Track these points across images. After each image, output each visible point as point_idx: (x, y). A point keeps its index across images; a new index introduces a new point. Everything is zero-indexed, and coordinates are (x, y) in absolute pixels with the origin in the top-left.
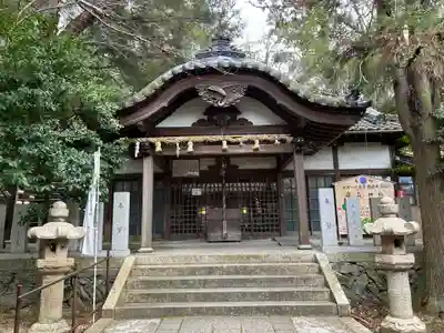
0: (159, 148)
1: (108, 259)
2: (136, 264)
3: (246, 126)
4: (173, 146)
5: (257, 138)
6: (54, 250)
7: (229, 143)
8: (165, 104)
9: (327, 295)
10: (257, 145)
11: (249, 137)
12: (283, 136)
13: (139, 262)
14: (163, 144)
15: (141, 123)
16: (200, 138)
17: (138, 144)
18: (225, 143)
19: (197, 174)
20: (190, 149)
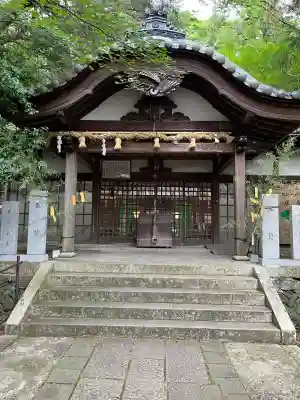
0: (82, 144)
1: (17, 265)
2: (52, 271)
3: (181, 121)
4: (98, 143)
5: (194, 135)
7: (161, 141)
8: (89, 91)
9: (268, 318)
10: (193, 144)
11: (185, 134)
12: (223, 134)
13: (56, 269)
14: (88, 140)
15: (61, 113)
16: (130, 135)
17: (59, 138)
19: (128, 176)
20: (118, 145)
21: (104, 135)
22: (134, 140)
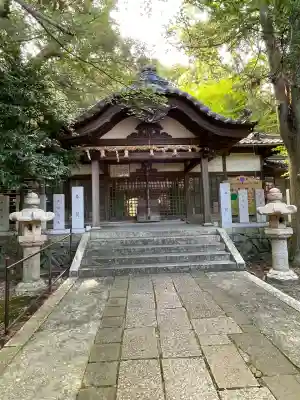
0: (103, 154)
1: (72, 235)
2: (90, 238)
3: (167, 139)
5: (176, 148)
6: (31, 229)
7: (154, 151)
8: (108, 120)
9: (228, 257)
10: (175, 153)
11: (169, 146)
12: (194, 146)
13: (93, 237)
14: (106, 152)
15: (90, 135)
16: (133, 148)
17: (87, 151)
18: (152, 152)
19: (128, 175)
20: (126, 154)
21: (116, 148)
22: (137, 151)
